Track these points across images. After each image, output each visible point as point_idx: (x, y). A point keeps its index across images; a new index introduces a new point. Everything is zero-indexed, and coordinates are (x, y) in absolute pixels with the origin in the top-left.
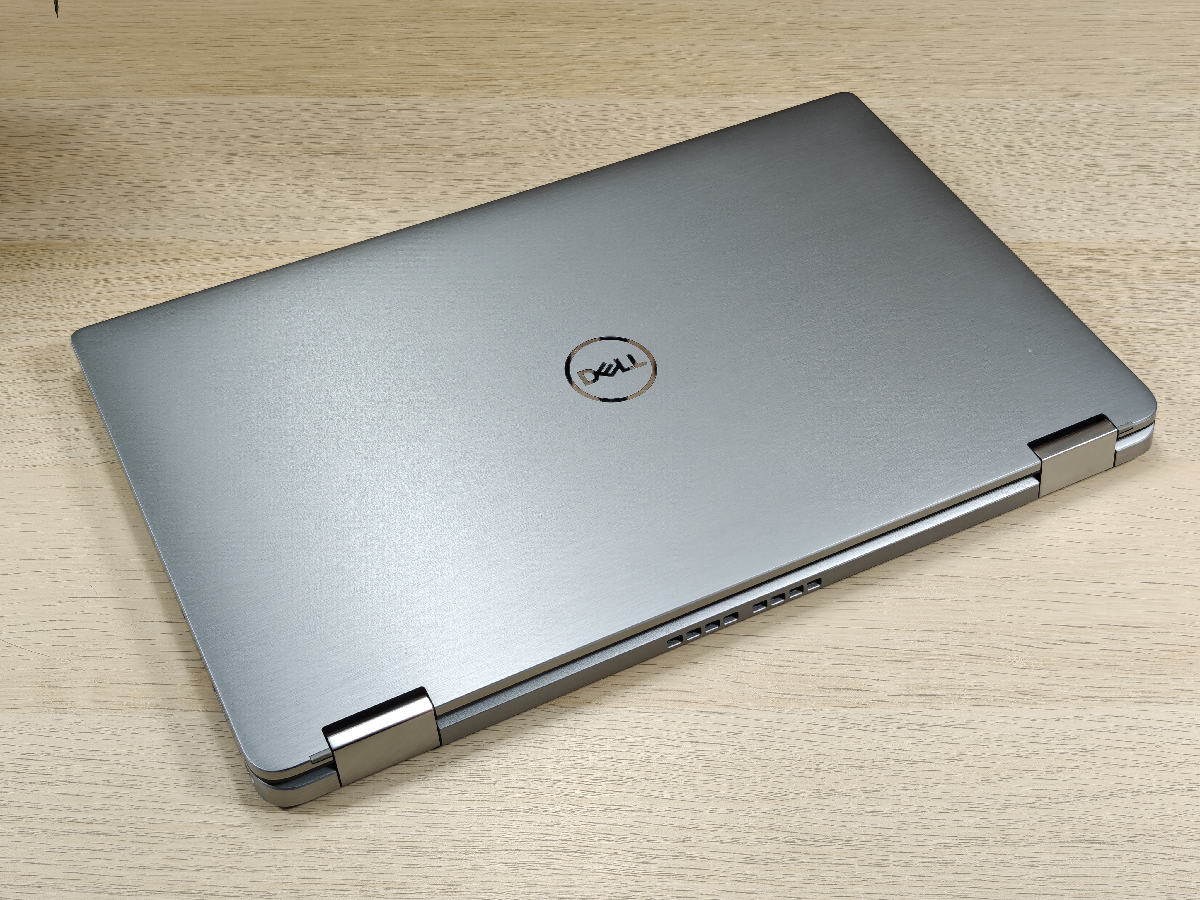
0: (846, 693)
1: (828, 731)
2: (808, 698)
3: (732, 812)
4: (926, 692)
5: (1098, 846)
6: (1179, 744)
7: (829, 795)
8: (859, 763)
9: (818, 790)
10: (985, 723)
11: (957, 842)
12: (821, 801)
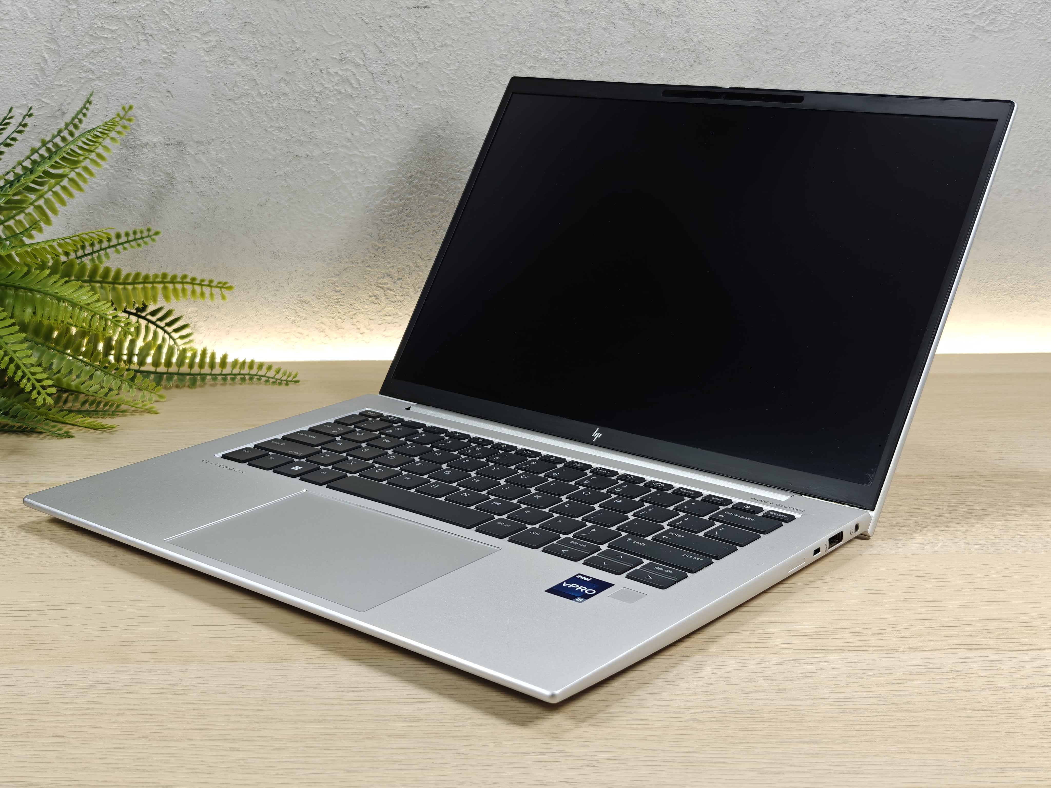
0: (759, 649)
1: (748, 665)
2: (730, 651)
3: (673, 700)
4: (825, 648)
5: (978, 712)
6: (1035, 668)
7: (752, 692)
8: (775, 678)
9: (743, 690)
10: (875, 660)
11: (860, 711)
12: (745, 695)
